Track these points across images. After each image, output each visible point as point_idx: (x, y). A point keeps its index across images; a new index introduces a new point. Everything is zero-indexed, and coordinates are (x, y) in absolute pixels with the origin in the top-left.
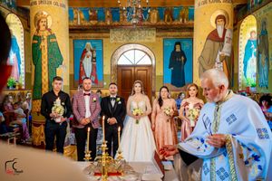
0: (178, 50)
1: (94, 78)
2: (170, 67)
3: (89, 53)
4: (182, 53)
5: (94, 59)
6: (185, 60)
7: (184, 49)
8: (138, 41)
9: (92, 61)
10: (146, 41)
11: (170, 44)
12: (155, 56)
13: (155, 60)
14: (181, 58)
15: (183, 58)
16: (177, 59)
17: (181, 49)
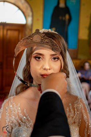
0: (62, 5)
2: (51, 27)
4: (67, 10)
7: (69, 5)
12: (32, 11)
13: (33, 16)
14: (65, 16)
15: (67, 17)
16: (60, 18)
17: (66, 4)
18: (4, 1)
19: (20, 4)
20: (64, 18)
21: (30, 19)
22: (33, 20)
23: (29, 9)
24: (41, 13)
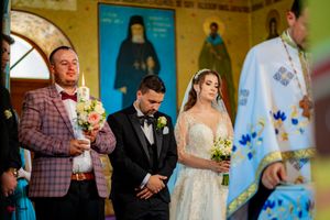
2: (117, 86)
6: (157, 67)
10: (51, 5)
11: (118, 21)
14: (145, 61)
15: (150, 62)
16: (136, 65)
17: (145, 37)
20: (144, 66)
24: (95, 55)
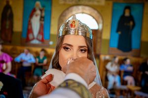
1: (40, 37)
3: (38, 12)
5: (42, 18)
6: (134, 25)
8: (87, 3)
9: (41, 20)
10: (95, 3)
12: (103, 19)
13: (103, 23)
14: (129, 22)
15: (131, 23)
16: (125, 24)
17: (130, 13)
18: (83, 13)
19: (94, 15)
20: (128, 25)
21: (101, 25)
22: (103, 26)
23: (100, 18)
